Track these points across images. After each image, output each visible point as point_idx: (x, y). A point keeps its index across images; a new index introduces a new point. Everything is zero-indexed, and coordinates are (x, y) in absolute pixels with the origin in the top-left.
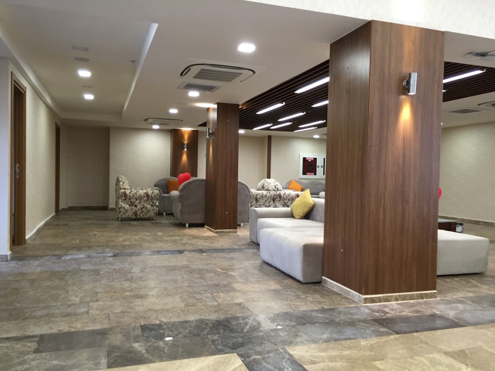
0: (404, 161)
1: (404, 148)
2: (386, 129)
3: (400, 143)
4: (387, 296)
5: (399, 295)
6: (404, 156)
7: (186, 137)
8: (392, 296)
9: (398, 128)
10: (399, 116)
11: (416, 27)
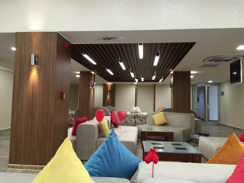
0: (33, 97)
1: (33, 91)
2: (23, 82)
3: (30, 88)
4: (21, 166)
5: (28, 166)
6: (33, 95)
7: (109, 87)
8: (25, 166)
9: (29, 81)
10: (30, 76)
11: (39, 32)
